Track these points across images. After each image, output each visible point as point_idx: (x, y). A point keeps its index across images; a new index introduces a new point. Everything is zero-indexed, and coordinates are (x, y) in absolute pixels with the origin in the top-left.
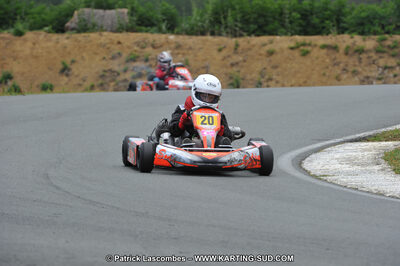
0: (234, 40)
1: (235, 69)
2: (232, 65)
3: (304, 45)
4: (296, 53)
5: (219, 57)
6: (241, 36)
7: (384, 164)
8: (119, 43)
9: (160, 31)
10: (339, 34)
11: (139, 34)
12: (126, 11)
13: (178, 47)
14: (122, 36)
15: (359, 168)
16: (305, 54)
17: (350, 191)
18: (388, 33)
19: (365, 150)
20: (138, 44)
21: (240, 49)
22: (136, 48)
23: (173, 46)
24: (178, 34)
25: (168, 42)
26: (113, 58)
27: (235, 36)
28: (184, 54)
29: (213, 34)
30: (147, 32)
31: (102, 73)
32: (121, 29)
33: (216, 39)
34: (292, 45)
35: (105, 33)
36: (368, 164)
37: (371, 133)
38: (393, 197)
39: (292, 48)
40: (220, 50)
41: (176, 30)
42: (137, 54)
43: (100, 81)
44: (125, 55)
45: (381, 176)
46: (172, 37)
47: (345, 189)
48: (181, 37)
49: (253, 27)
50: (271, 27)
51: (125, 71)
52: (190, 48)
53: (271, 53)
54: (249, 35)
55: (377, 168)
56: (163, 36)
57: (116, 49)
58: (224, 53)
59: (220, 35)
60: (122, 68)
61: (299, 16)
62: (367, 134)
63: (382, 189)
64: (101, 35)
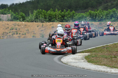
0: (42, 23)
1: (42, 32)
2: (41, 31)
5: (37, 28)
6: (44, 22)
7: (85, 60)
8: (8, 24)
9: (20, 21)
10: (73, 22)
11: (14, 22)
12: (10, 15)
14: (9, 22)
15: (78, 61)
17: (75, 67)
19: (79, 56)
20: (13, 25)
21: (43, 26)
22: (13, 26)
23: (24, 25)
26: (6, 29)
27: (42, 22)
28: (27, 28)
29: (35, 22)
30: (16, 21)
31: (3, 33)
32: (9, 20)
33: (37, 23)
35: (4, 22)
36: (80, 60)
37: (81, 51)
38: (87, 69)
40: (38, 26)
41: (25, 20)
42: (13, 28)
43: (2, 35)
44: (10, 28)
45: (84, 63)
46: (23, 23)
47: (73, 67)
48: (26, 23)
50: (53, 20)
51: (10, 33)
52: (29, 26)
54: (46, 22)
55: (83, 61)
56: (21, 22)
57: (7, 26)
58: (39, 27)
59: (37, 22)
60: (9, 31)
61: (61, 16)
62: (80, 51)
63: (84, 67)
64: (3, 22)
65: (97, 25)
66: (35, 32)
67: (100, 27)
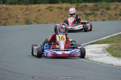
2: (26, 15)
3: (51, 7)
4: (48, 10)
5: (21, 12)
6: (28, 4)
13: (7, 9)
16: (51, 10)
18: (80, 2)
21: (28, 9)
23: (5, 8)
24: (6, 4)
25: (3, 7)
27: (26, 4)
28: (9, 11)
29: (19, 4)
33: (20, 6)
34: (47, 7)
39: (47, 9)
40: (21, 10)
41: (6, 3)
46: (4, 6)
49: (33, 1)
52: (11, 9)
53: (39, 10)
56: (1, 5)
58: (23, 11)
59: (21, 4)
65: (91, 6)
66: (19, 17)
67: (95, 8)
